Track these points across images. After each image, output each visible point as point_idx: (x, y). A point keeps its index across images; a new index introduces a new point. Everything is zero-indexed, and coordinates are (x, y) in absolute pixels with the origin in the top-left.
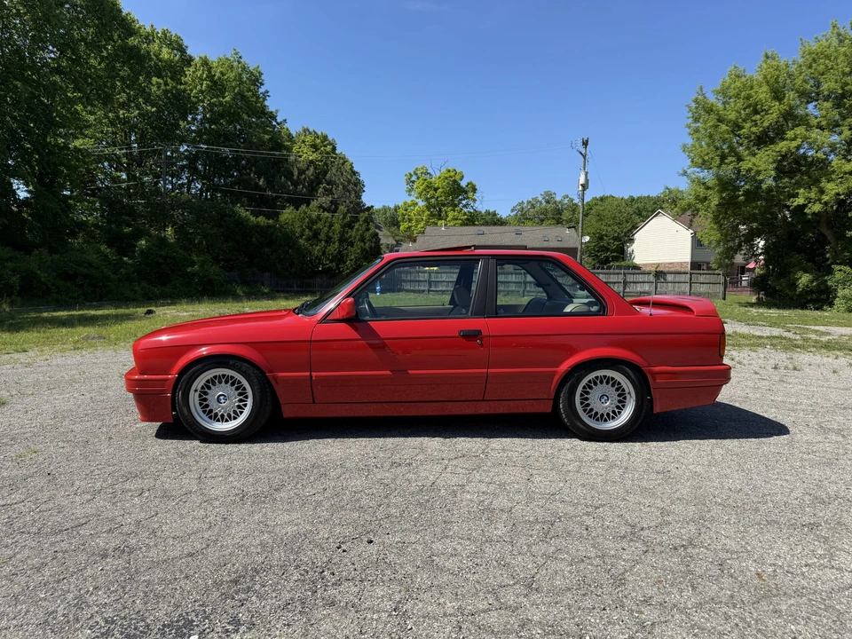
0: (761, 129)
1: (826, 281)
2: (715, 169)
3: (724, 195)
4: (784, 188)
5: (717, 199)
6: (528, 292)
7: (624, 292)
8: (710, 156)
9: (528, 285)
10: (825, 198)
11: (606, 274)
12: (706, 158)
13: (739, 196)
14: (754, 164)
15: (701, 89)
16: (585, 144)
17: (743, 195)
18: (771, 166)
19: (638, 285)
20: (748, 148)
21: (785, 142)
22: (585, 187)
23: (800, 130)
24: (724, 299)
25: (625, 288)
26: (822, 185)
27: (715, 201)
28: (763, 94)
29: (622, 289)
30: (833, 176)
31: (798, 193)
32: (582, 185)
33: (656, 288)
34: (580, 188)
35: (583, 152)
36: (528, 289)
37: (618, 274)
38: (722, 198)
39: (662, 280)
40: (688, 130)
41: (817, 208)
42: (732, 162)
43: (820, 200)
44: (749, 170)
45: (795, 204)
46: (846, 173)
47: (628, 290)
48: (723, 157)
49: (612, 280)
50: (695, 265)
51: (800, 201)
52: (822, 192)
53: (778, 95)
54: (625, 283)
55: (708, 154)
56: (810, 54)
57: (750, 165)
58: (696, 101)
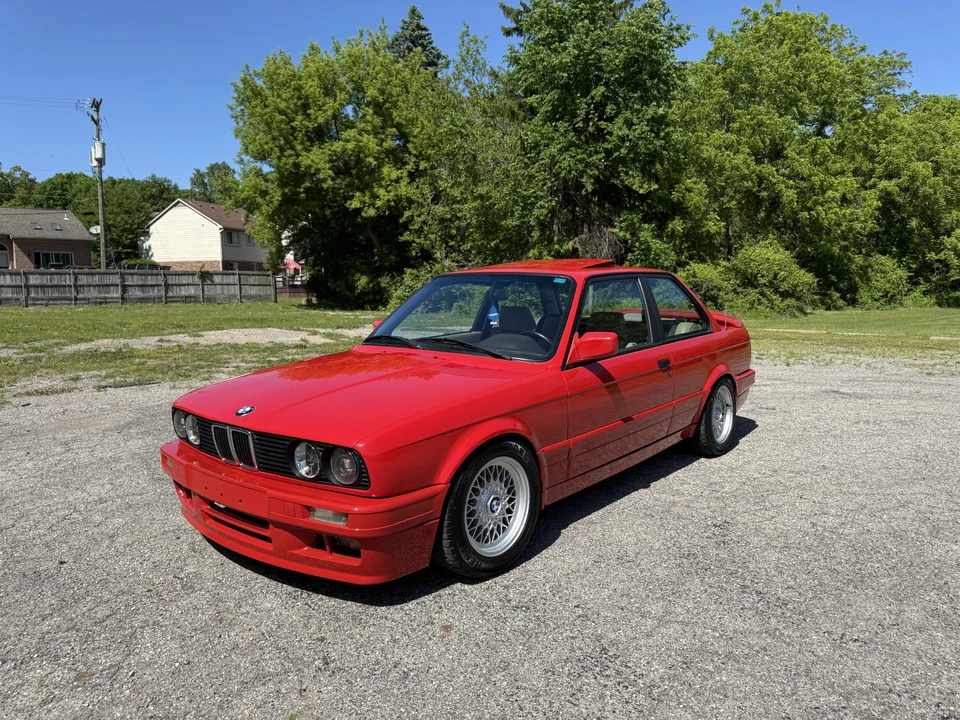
0: (316, 125)
1: (379, 283)
2: (275, 161)
3: (286, 190)
4: (339, 189)
5: (279, 194)
6: (33, 299)
7: (166, 297)
8: (271, 145)
9: (32, 290)
10: (379, 203)
11: (142, 275)
12: (266, 147)
13: (301, 193)
14: (313, 161)
15: (247, 67)
16: (96, 105)
17: (303, 192)
18: (328, 166)
19: (182, 288)
20: (302, 143)
21: (340, 142)
22: (101, 162)
23: (352, 133)
24: (276, 301)
25: (166, 292)
26: (376, 190)
27: (277, 196)
28: (312, 87)
29: (163, 293)
30: (383, 183)
31: (353, 196)
32: (97, 160)
33: (203, 292)
34: (95, 163)
35: (95, 117)
36: (33, 295)
37: (157, 275)
38: (284, 194)
39: (209, 282)
40: (230, 112)
41: (372, 212)
42: (291, 156)
43: (373, 205)
44: (310, 167)
45: (353, 206)
46: (391, 181)
47: (170, 294)
48: (282, 150)
49: (149, 283)
50: (227, 265)
51: (355, 204)
52: (375, 197)
53: (328, 92)
54: (167, 286)
55: (266, 143)
56: (349, 56)
57: (309, 162)
58: (244, 81)
